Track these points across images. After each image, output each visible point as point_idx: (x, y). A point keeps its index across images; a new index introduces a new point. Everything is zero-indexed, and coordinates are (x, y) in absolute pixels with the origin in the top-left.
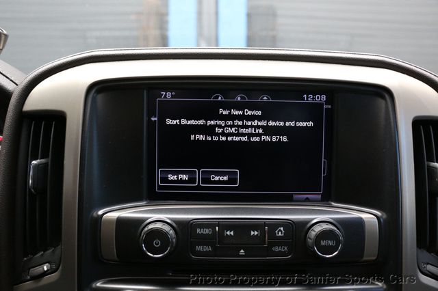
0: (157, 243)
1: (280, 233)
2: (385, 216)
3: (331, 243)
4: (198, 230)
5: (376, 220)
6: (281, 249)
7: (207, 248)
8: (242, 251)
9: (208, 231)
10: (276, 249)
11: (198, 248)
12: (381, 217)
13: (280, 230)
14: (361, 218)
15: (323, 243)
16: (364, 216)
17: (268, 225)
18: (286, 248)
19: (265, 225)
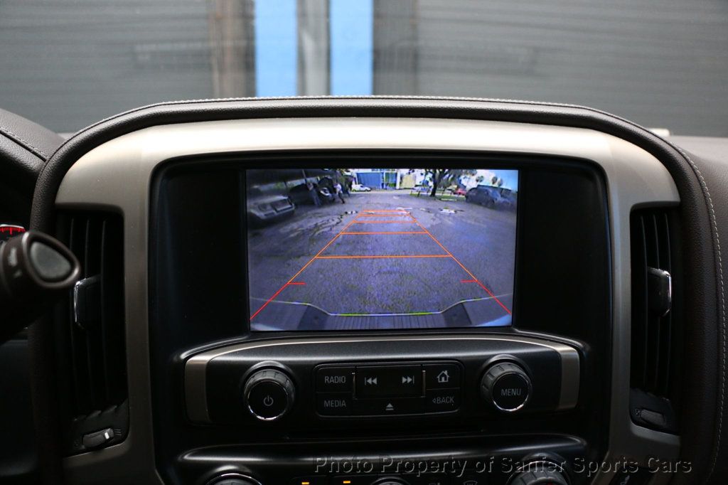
0: (268, 401)
1: (443, 378)
2: (588, 348)
3: (514, 392)
4: (326, 379)
5: (576, 354)
6: (444, 401)
7: (339, 402)
8: (390, 406)
9: (341, 379)
10: (438, 401)
11: (326, 404)
12: (584, 349)
13: (443, 375)
14: (556, 352)
15: (505, 392)
16: (560, 349)
17: (425, 368)
18: (451, 400)
19: (422, 367)
